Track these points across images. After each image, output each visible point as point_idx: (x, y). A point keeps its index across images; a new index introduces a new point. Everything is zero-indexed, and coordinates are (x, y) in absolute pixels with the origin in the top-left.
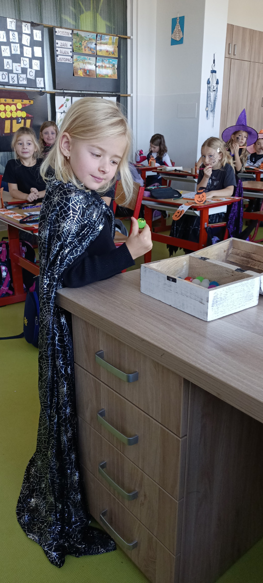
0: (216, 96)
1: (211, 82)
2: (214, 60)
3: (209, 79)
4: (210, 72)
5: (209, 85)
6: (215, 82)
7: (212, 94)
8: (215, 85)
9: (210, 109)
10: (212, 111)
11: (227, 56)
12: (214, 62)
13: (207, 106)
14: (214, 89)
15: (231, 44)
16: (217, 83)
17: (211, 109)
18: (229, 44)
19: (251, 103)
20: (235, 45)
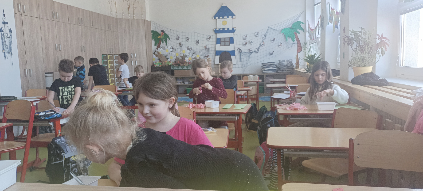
0: (11, 42)
1: (4, 31)
2: (4, 15)
3: (1, 28)
4: (2, 23)
5: (2, 33)
6: (9, 31)
7: (7, 41)
8: (8, 33)
9: (6, 51)
10: (9, 53)
11: (17, 12)
12: (4, 16)
13: (3, 49)
14: (8, 36)
15: (19, 5)
16: (10, 31)
17: (8, 52)
18: (18, 4)
19: (46, 48)
20: (23, 5)
